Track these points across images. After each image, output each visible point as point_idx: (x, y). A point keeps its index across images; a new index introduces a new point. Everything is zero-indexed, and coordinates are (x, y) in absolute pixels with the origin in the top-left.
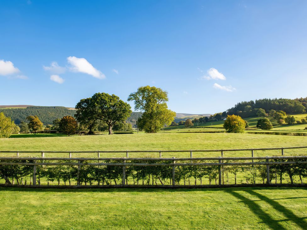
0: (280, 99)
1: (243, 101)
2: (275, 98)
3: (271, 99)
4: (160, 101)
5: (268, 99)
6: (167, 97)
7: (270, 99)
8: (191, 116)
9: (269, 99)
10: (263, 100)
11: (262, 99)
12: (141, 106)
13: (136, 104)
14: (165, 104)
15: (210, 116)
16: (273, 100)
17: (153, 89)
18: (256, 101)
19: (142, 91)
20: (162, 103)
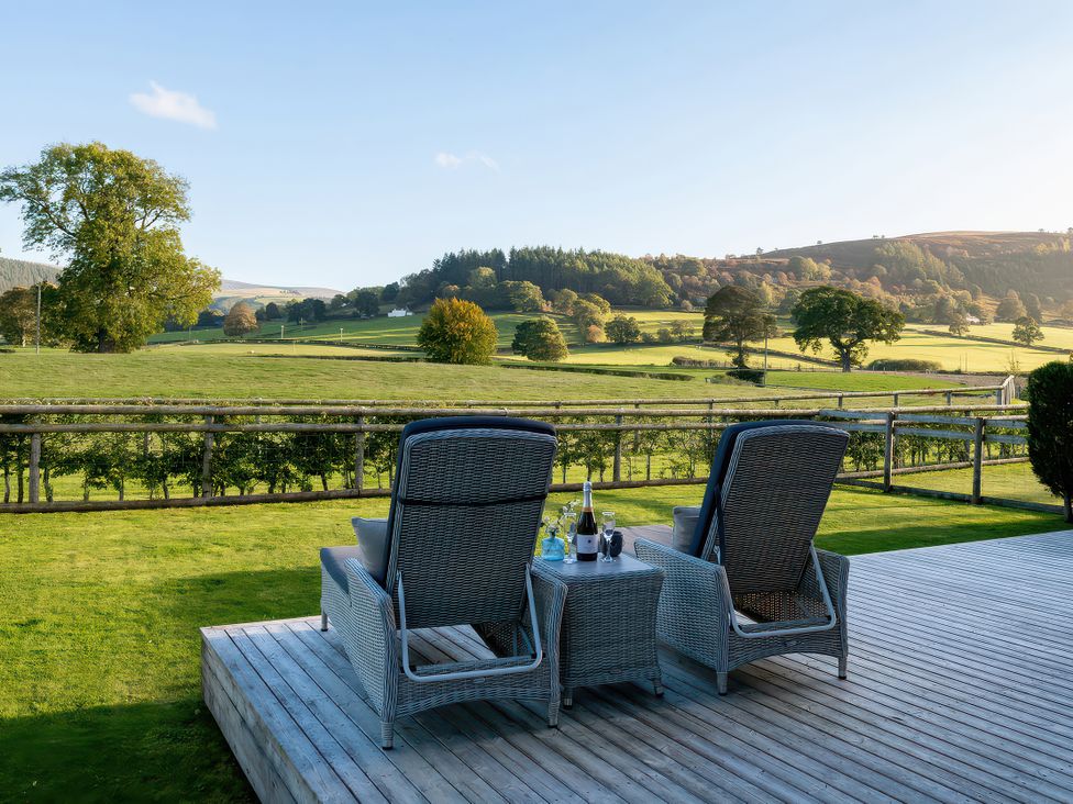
0: (594, 253)
1: (466, 250)
2: (579, 248)
3: (566, 250)
4: (149, 219)
5: (553, 251)
6: (186, 205)
7: (560, 252)
8: (250, 291)
9: (556, 250)
10: (537, 252)
11: (535, 248)
12: (59, 232)
13: (30, 220)
14: (173, 233)
15: (332, 296)
16: (569, 255)
17: (123, 160)
18: (513, 252)
19: (70, 161)
20: (159, 224)
